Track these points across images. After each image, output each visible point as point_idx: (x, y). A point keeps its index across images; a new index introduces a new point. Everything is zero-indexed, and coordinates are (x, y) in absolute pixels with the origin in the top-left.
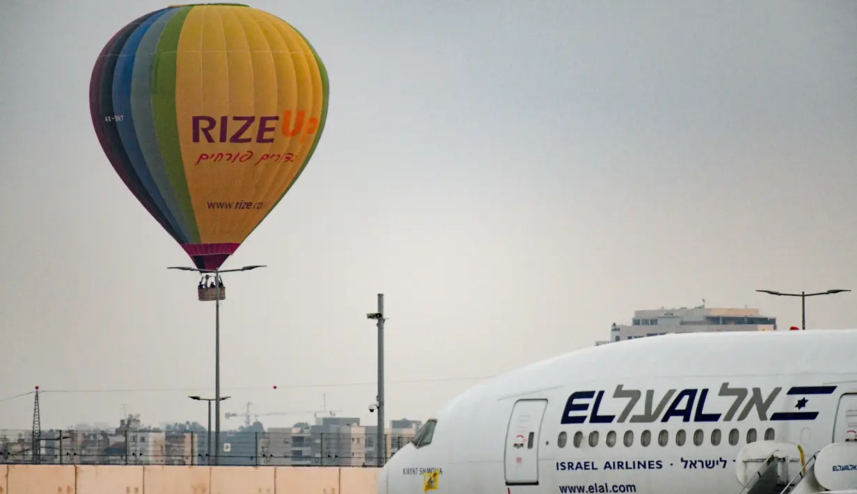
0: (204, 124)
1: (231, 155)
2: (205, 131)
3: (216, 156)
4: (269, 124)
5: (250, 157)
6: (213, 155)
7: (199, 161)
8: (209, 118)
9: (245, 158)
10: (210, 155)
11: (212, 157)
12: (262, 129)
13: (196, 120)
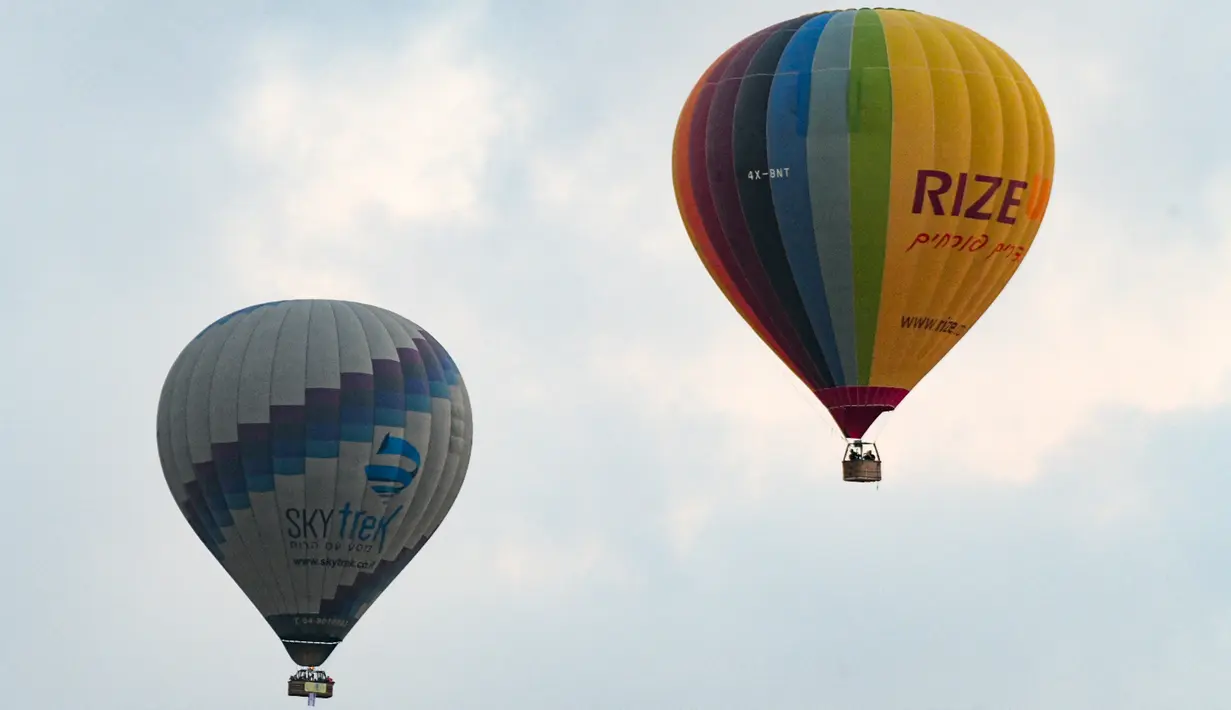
0: (933, 183)
1: (960, 238)
2: (934, 195)
3: (940, 238)
4: (1018, 193)
5: (983, 245)
6: (938, 236)
7: (914, 244)
8: (944, 173)
9: (976, 246)
10: (932, 236)
11: (934, 239)
12: (1009, 201)
13: (923, 175)
